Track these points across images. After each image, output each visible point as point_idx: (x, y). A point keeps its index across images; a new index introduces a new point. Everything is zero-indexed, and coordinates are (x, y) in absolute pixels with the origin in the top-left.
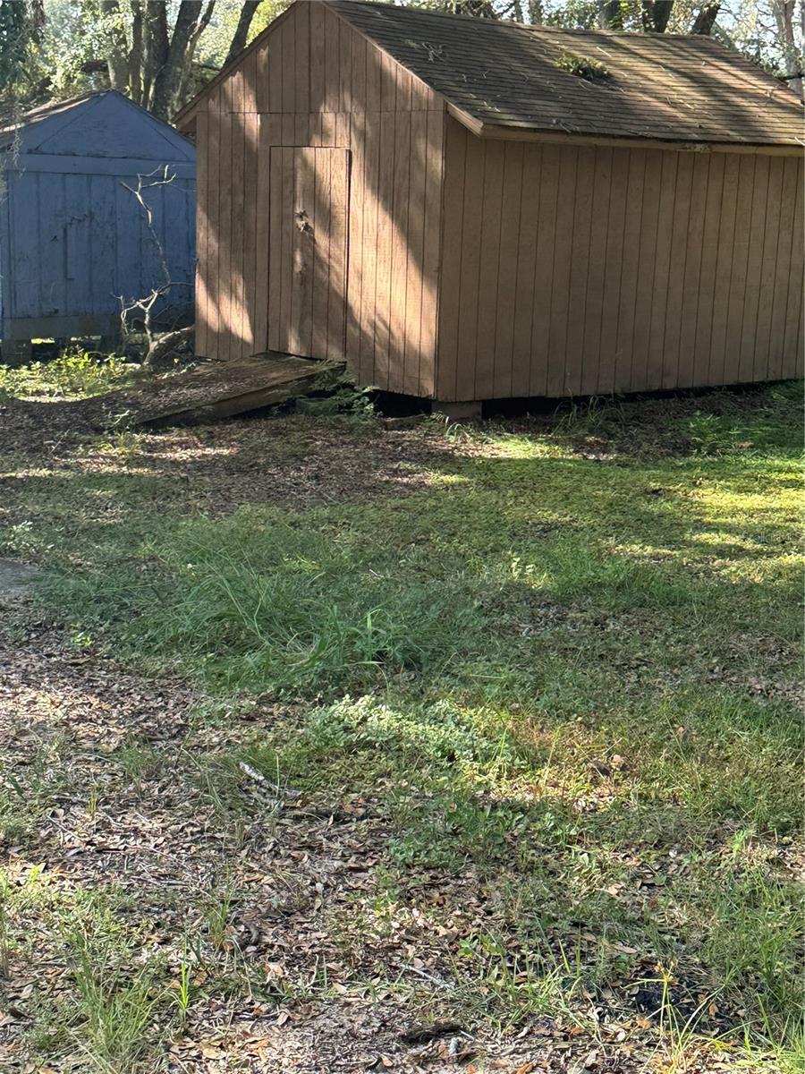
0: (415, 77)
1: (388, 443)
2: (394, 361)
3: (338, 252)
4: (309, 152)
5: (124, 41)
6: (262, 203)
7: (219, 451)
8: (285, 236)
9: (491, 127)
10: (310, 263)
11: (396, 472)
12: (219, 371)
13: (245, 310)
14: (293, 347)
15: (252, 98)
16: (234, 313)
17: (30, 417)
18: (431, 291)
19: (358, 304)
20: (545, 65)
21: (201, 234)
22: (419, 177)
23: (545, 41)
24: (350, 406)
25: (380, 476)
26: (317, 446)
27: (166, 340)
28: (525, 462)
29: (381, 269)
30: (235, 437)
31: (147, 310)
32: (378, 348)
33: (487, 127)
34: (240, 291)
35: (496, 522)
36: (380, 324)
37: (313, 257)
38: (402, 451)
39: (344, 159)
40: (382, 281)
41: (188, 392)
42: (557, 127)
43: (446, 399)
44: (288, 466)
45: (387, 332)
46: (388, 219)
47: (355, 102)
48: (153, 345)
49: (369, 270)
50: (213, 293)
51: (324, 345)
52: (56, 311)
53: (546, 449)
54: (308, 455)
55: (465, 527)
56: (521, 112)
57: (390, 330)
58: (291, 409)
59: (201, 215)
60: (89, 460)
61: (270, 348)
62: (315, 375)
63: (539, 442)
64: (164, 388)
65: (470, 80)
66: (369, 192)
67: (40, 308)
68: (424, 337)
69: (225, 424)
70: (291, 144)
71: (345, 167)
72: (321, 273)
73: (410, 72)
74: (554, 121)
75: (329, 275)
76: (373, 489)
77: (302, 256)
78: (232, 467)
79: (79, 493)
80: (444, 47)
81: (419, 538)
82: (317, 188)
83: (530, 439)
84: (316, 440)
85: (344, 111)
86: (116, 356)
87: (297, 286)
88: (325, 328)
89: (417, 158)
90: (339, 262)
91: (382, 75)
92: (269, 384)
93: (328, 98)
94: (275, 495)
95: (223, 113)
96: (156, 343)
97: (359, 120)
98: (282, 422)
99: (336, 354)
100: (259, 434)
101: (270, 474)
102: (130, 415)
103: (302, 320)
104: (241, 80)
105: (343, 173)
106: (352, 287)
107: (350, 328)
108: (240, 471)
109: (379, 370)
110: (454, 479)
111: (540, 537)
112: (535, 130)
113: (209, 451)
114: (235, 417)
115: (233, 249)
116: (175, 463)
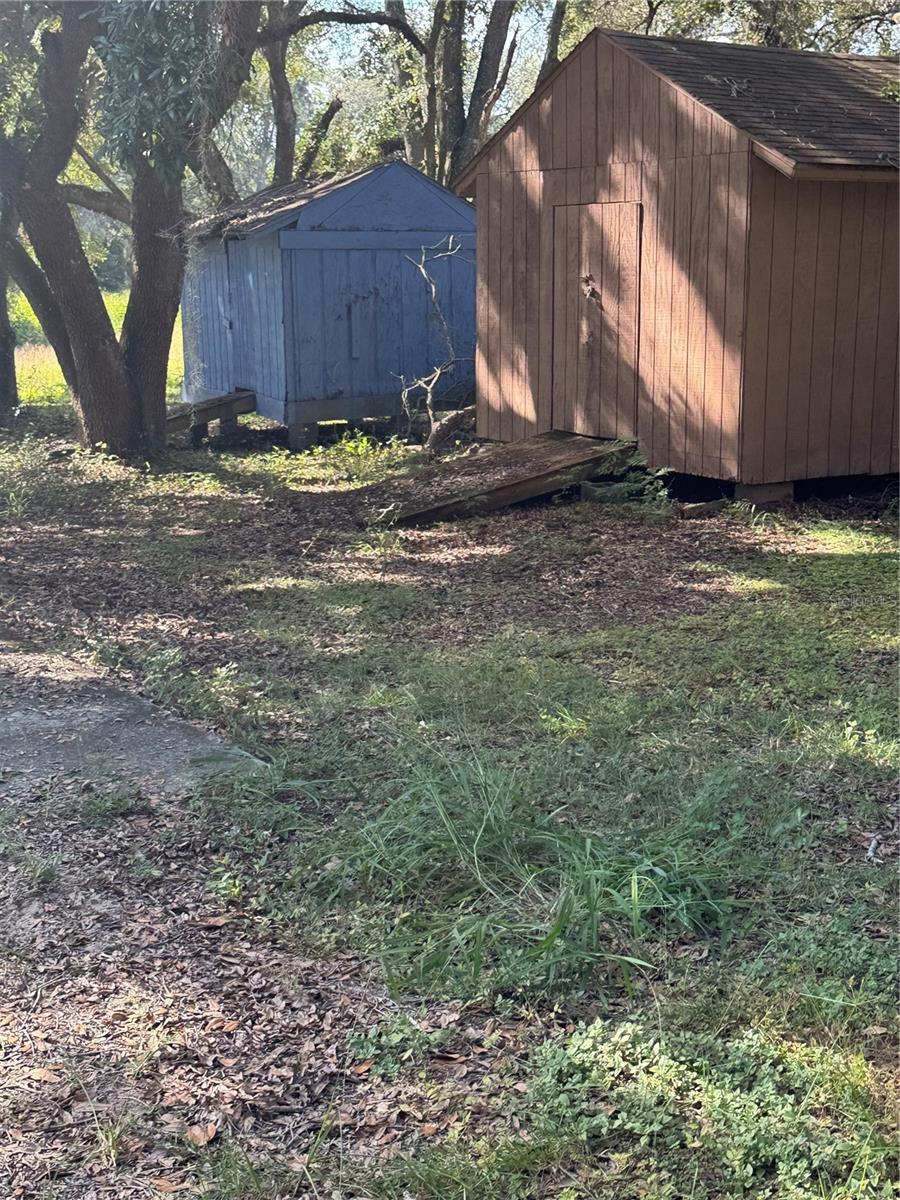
0: (715, 114)
1: (684, 536)
2: (691, 439)
3: (629, 320)
4: (594, 209)
5: (419, 114)
6: (545, 270)
7: (490, 550)
8: (569, 304)
9: (806, 166)
10: (597, 333)
11: (692, 576)
12: (498, 455)
13: (528, 386)
14: (579, 426)
15: (534, 154)
16: (516, 390)
17: (294, 511)
18: (734, 360)
19: (651, 376)
20: (868, 95)
21: (481, 306)
22: (720, 230)
23: (865, 70)
24: (641, 492)
25: (672, 582)
26: (601, 541)
27: (449, 420)
28: (849, 559)
29: (676, 336)
30: (509, 532)
31: (429, 388)
32: (673, 424)
33: (800, 166)
34: (522, 365)
35: (818, 650)
36: (674, 397)
37: (601, 328)
38: (701, 546)
39: (635, 215)
40: (677, 349)
41: (462, 480)
42: (883, 163)
43: (752, 480)
44: (565, 569)
45: (683, 407)
46: (684, 279)
47: (648, 150)
48: (435, 426)
49: (663, 337)
50: (493, 368)
51: (612, 423)
52: (341, 392)
53: (873, 540)
54: (590, 554)
55: (777, 660)
56: (840, 147)
57: (686, 405)
58: (575, 497)
59: (481, 285)
60: (343, 565)
61: (555, 427)
62: (601, 457)
63: (863, 530)
64: (436, 476)
65: (780, 116)
66: (662, 250)
67: (325, 390)
68: (725, 412)
69: (502, 515)
70: (576, 201)
71: (636, 223)
72: (610, 344)
73: (710, 110)
74: (880, 156)
75: (618, 345)
76: (663, 600)
77: (589, 326)
78: (501, 572)
79: (318, 611)
80: (749, 81)
81: (718, 677)
82: (605, 249)
83: (853, 528)
84: (602, 533)
85: (635, 160)
86: (398, 439)
87: (583, 358)
88: (614, 404)
89: (718, 207)
90: (628, 330)
91: (678, 117)
92: (551, 469)
93: (616, 147)
94: (545, 611)
95: (504, 174)
96: (438, 424)
97: (651, 169)
98: (566, 512)
99: (625, 433)
100: (536, 527)
101: (543, 580)
102: (396, 508)
103: (588, 397)
104: (523, 135)
105: (634, 230)
106: (644, 358)
107: (642, 402)
108: (511, 576)
109: (674, 450)
110: (763, 584)
111: (877, 673)
112: (856, 167)
113: (479, 551)
114: (514, 506)
115: (514, 321)
116: (438, 567)
